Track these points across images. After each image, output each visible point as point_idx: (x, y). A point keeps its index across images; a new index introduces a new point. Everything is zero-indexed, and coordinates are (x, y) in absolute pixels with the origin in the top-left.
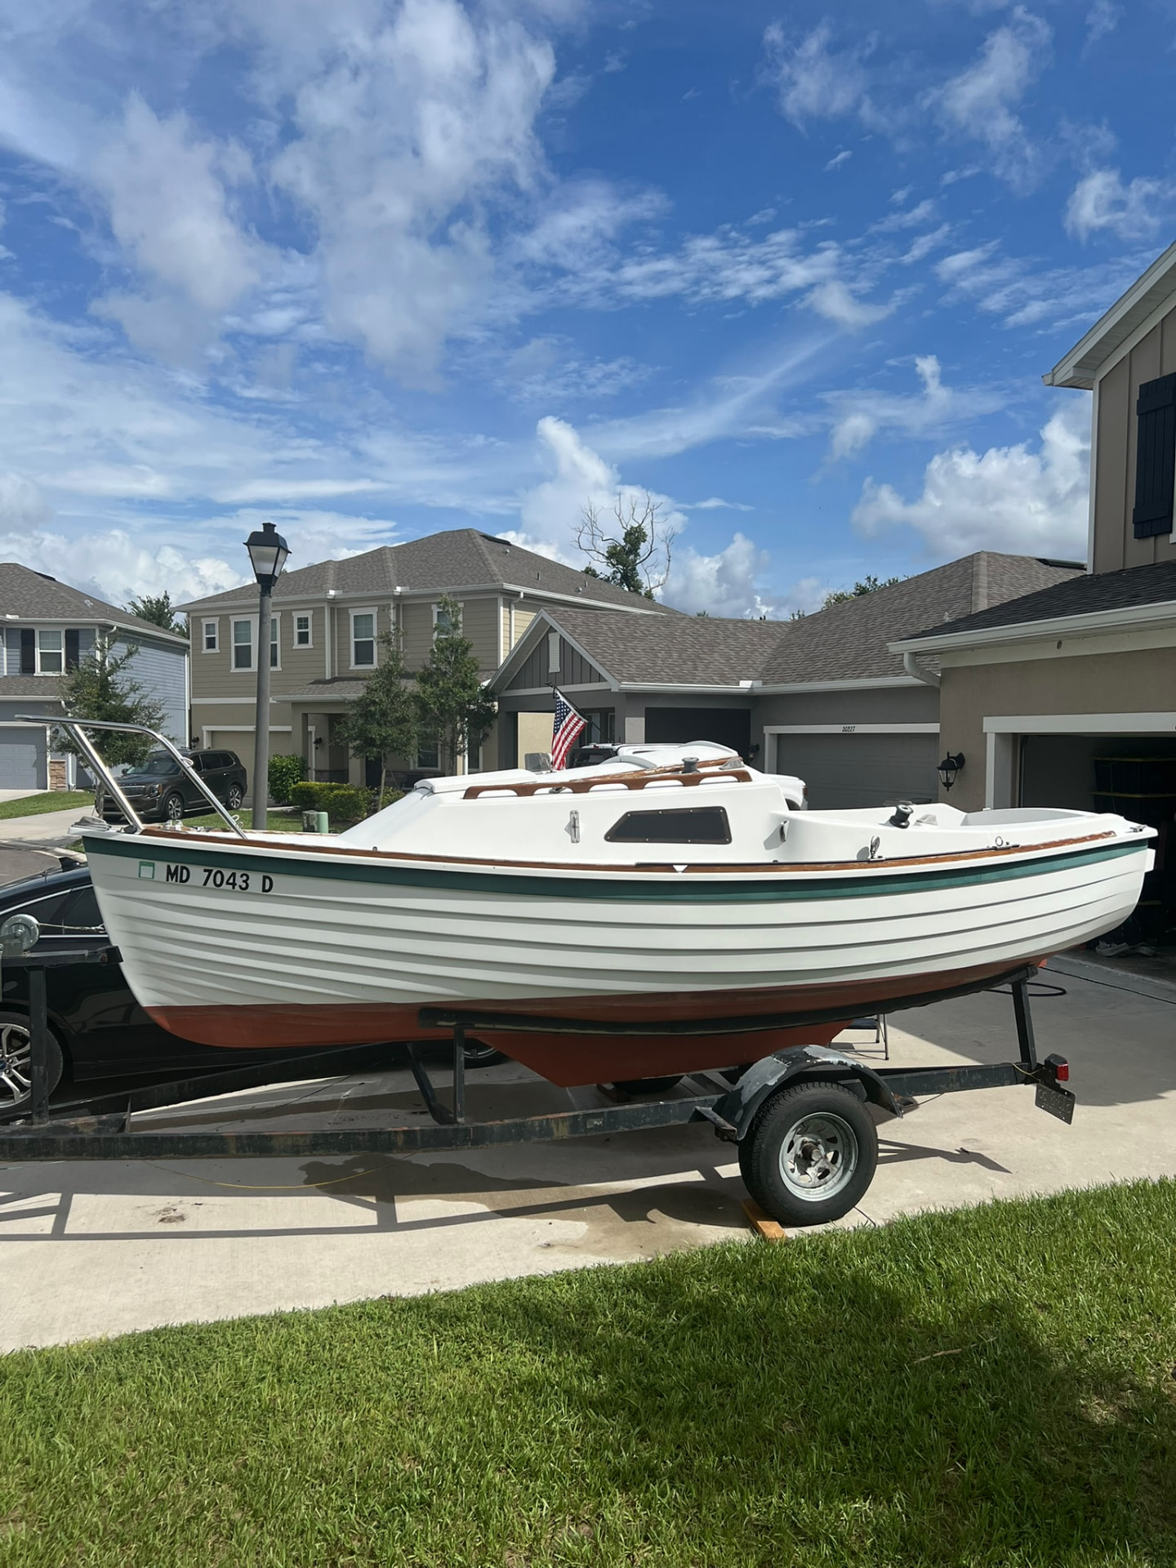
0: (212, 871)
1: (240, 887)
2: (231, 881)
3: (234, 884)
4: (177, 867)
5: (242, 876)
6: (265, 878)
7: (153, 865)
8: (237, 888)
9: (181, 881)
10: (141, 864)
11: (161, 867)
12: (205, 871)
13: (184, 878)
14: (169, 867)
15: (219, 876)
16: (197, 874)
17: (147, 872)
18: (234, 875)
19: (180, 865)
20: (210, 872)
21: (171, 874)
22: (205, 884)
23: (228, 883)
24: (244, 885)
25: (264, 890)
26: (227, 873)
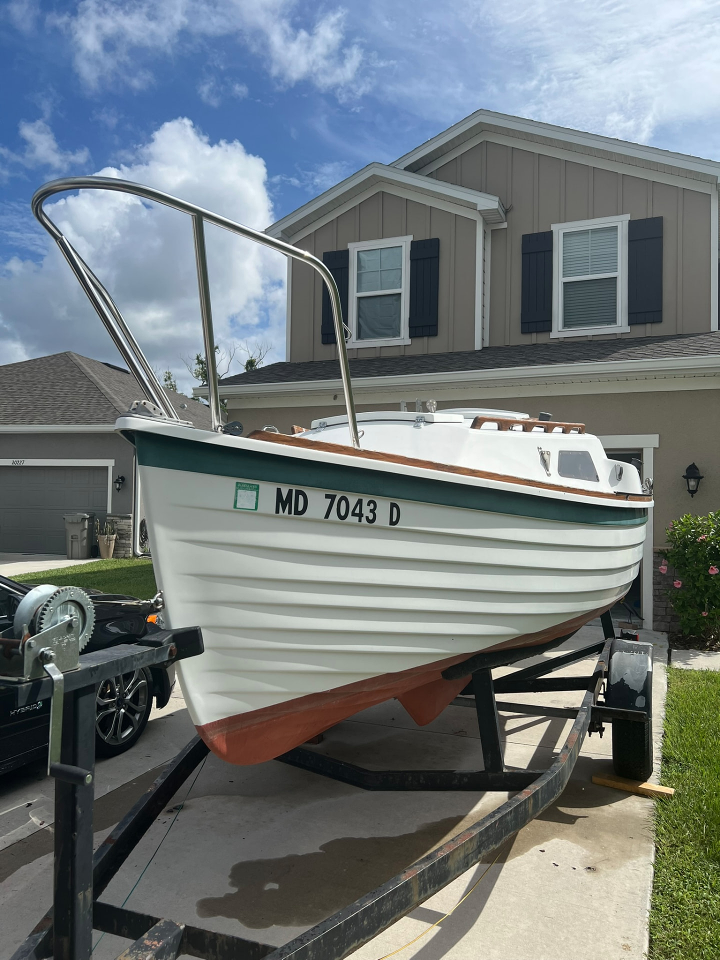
0: (335, 496)
1: (367, 518)
2: (357, 511)
3: (360, 515)
4: (290, 491)
5: (369, 505)
6: (393, 505)
7: (257, 488)
8: (364, 519)
9: (297, 513)
10: (239, 486)
11: (268, 491)
12: (327, 496)
13: (300, 508)
14: (279, 491)
15: (343, 503)
16: (317, 501)
17: (246, 499)
18: (360, 502)
19: (294, 488)
20: (333, 498)
21: (282, 502)
22: (327, 516)
23: (354, 514)
24: (371, 517)
25: (392, 523)
26: (353, 500)
